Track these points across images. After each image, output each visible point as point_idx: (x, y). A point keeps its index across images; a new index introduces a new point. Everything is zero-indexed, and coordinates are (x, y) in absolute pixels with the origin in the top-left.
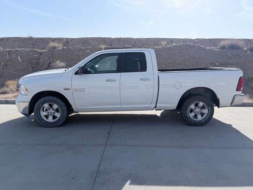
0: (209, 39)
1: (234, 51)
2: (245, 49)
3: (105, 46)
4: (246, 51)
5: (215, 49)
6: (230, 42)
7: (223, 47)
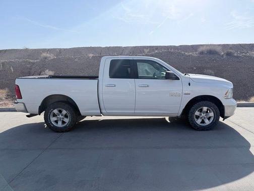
0: (191, 46)
1: (211, 55)
2: (222, 53)
3: (92, 55)
4: (222, 56)
5: (195, 54)
6: (208, 48)
7: (202, 53)
